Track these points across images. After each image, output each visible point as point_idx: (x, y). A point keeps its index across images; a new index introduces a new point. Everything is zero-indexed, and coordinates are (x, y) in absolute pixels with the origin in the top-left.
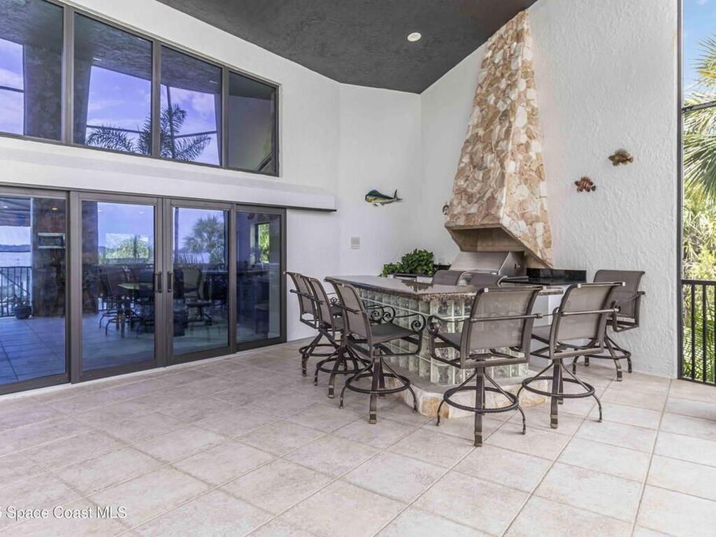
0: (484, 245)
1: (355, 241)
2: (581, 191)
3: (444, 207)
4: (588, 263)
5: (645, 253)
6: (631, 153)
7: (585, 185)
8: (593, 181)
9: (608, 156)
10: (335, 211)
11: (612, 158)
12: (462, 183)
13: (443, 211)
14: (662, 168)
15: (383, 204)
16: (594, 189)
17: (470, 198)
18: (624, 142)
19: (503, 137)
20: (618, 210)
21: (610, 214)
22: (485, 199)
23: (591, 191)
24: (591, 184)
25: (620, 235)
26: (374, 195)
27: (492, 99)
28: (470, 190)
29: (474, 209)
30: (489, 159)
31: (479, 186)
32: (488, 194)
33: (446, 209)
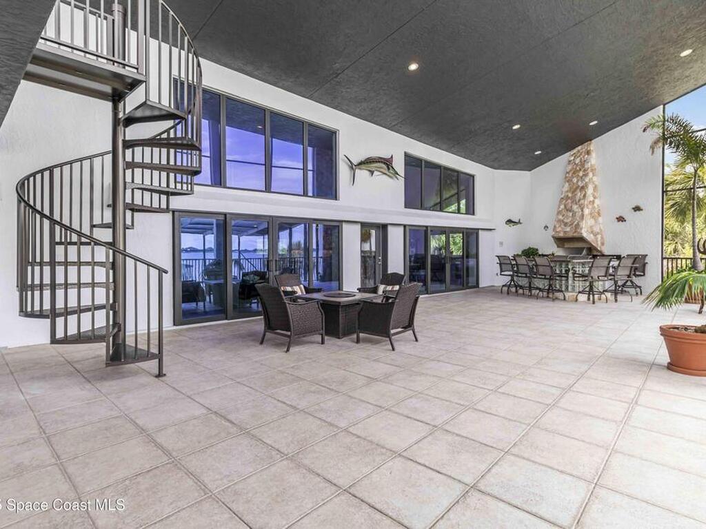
0: (569, 245)
1: (501, 244)
5: (648, 247)
7: (621, 219)
10: (495, 229)
11: (633, 209)
12: (561, 217)
15: (514, 225)
17: (566, 224)
19: (582, 198)
22: (574, 225)
25: (637, 240)
26: (509, 221)
27: (575, 180)
28: (565, 221)
29: (568, 229)
30: (575, 207)
31: (570, 219)
32: (575, 223)
33: (546, 227)
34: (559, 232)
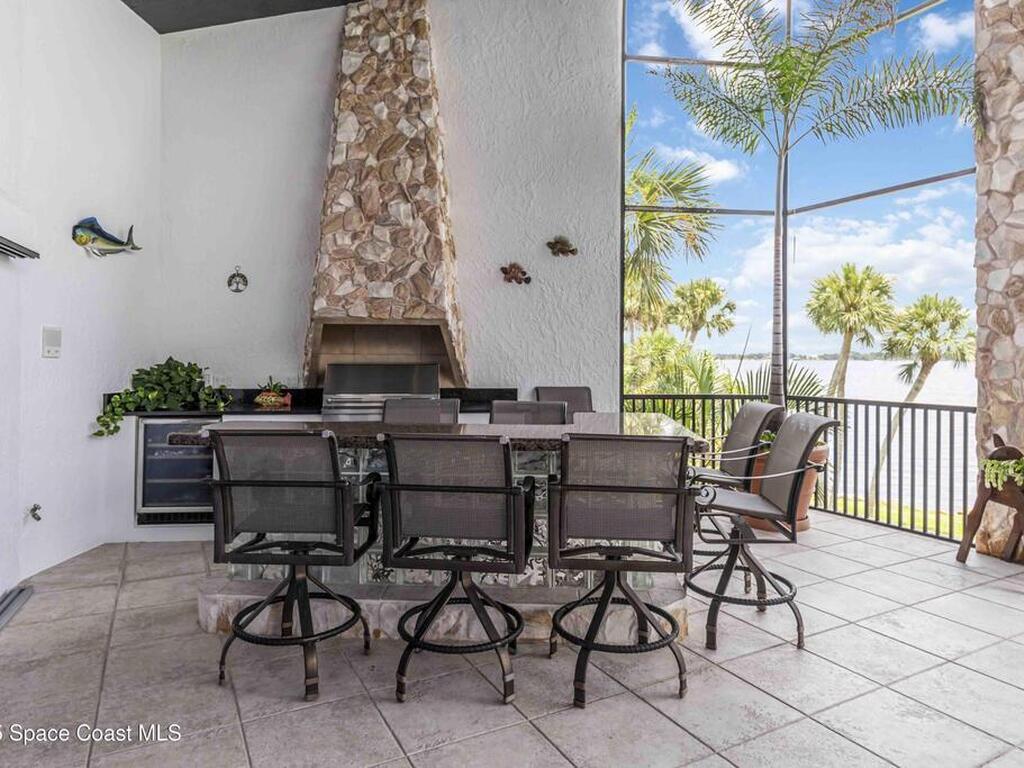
0: (337, 351)
1: (53, 338)
2: (510, 281)
3: (233, 276)
4: (518, 378)
5: (588, 365)
6: (574, 243)
7: (513, 274)
8: (525, 270)
9: (547, 241)
10: (34, 255)
11: (550, 245)
12: (347, 241)
13: (230, 285)
14: (606, 268)
15: (104, 253)
16: (528, 280)
17: (372, 271)
18: (565, 229)
19: (422, 180)
20: (558, 311)
21: (548, 315)
22: (407, 277)
23: (523, 283)
24: (524, 273)
25: (560, 343)
26: (89, 229)
27: (382, 110)
28: (370, 256)
29: (386, 292)
30: (401, 210)
31: (389, 251)
32: (414, 269)
33: (237, 280)
34: (346, 300)
